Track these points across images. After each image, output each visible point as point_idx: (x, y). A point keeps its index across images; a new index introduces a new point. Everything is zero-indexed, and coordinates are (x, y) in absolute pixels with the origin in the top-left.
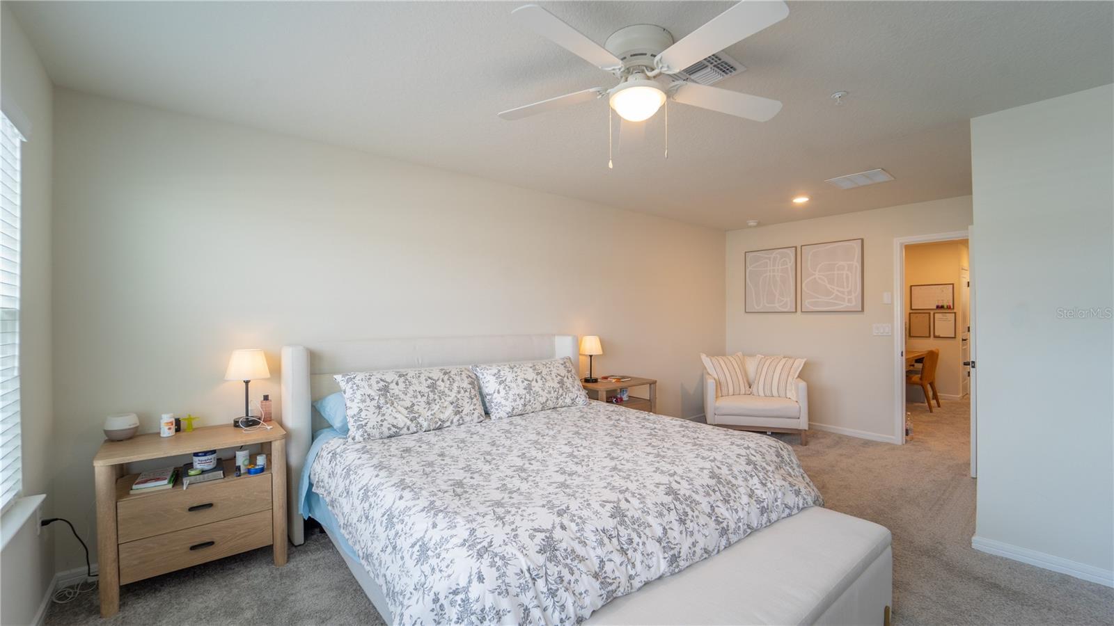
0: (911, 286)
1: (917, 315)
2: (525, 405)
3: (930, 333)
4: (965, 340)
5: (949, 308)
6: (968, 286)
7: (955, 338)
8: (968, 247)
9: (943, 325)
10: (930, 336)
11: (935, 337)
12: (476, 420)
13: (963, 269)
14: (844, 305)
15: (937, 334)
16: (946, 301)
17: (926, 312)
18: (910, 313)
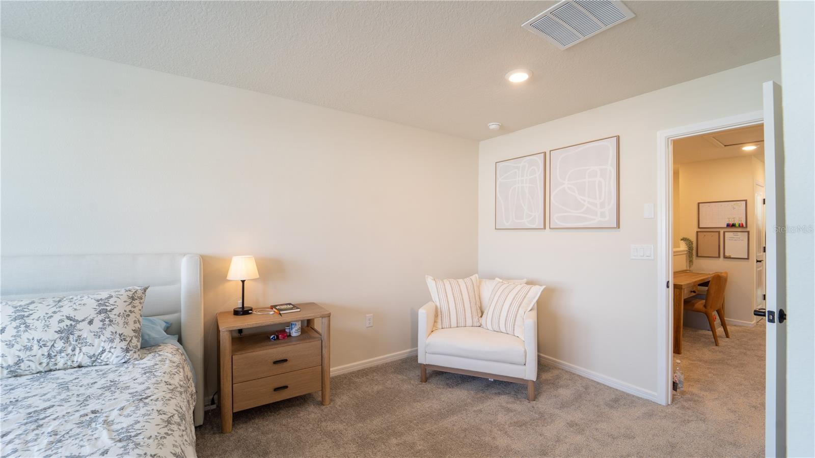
0: (699, 203)
1: (705, 233)
3: (720, 253)
4: (760, 261)
5: (741, 226)
6: (764, 203)
7: (748, 259)
8: (763, 162)
9: (735, 244)
10: (719, 257)
11: (725, 257)
13: (757, 185)
14: (595, 221)
15: (727, 254)
16: (739, 219)
17: (715, 231)
18: (697, 232)
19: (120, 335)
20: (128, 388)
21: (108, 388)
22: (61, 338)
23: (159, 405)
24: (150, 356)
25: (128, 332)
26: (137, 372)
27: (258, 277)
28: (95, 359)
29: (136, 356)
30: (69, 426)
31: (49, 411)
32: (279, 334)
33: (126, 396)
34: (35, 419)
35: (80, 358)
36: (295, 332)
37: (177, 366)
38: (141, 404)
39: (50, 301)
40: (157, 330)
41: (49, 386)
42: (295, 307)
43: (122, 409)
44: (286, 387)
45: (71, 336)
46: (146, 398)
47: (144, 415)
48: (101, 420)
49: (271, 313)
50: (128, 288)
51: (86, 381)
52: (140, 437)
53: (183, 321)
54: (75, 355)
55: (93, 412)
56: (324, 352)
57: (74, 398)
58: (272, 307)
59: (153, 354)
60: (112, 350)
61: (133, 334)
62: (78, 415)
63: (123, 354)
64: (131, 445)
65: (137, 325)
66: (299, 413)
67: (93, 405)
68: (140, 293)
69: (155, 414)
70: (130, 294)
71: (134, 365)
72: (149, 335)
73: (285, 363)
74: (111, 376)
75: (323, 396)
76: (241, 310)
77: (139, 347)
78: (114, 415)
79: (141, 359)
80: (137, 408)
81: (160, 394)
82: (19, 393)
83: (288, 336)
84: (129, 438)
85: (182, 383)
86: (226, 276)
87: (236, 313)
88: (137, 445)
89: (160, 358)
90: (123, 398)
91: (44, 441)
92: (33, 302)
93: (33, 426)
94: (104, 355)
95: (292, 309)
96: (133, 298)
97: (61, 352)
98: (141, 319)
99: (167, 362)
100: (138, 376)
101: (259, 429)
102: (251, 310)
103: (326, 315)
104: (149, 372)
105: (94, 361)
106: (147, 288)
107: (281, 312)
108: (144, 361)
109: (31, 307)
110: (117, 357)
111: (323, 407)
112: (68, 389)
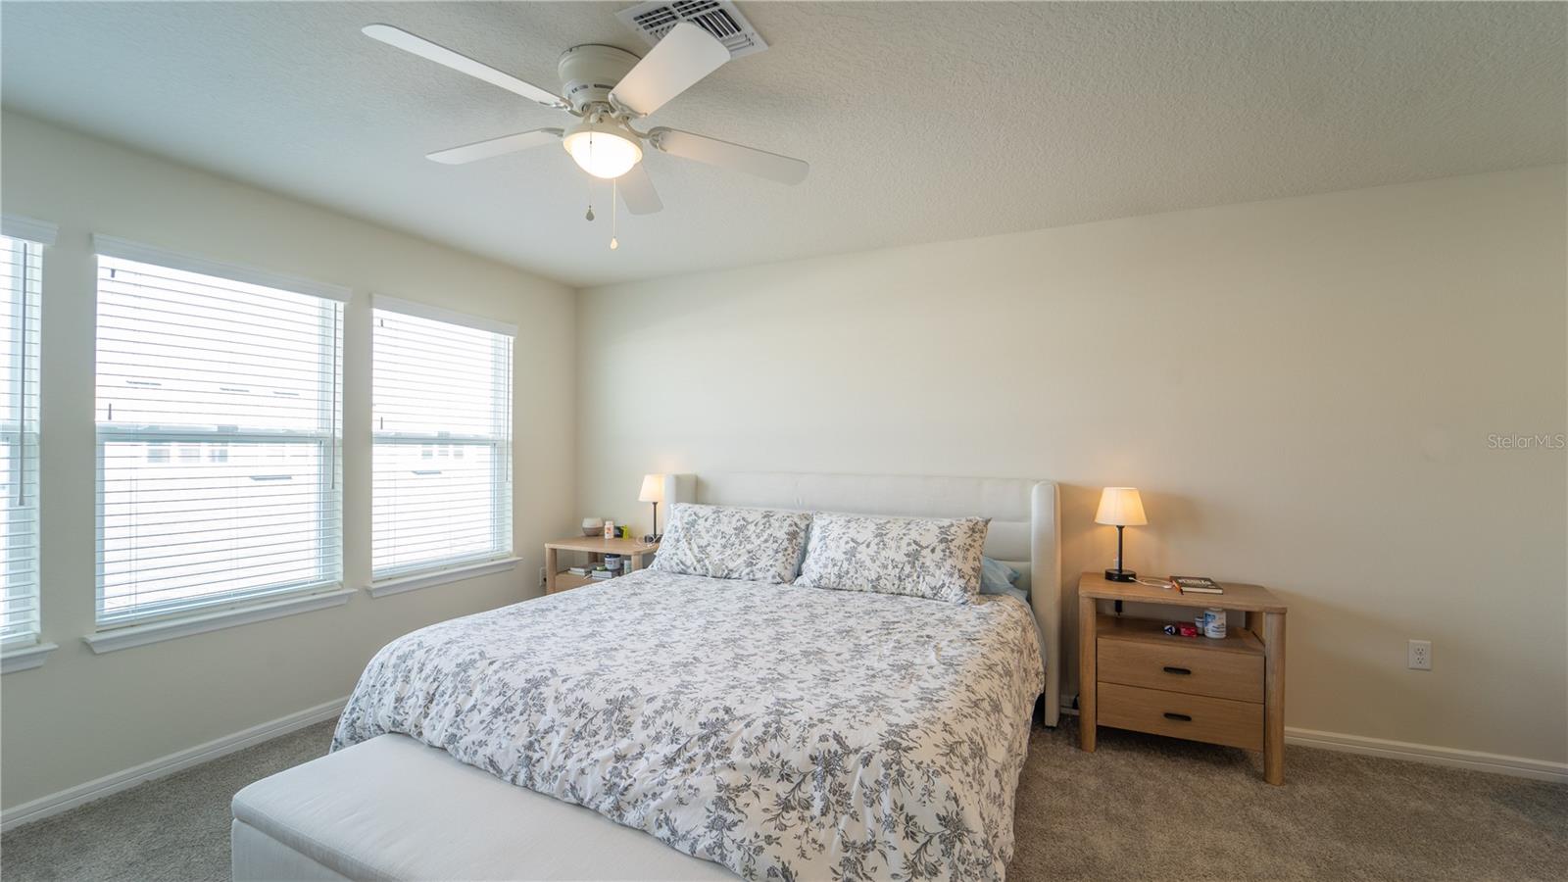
2: (840, 577)
12: (770, 580)
19: (959, 571)
20: (960, 626)
21: (943, 622)
22: (909, 562)
23: (985, 650)
24: (989, 603)
25: (967, 569)
26: (972, 615)
27: (1145, 522)
28: (936, 591)
29: (974, 599)
30: (909, 641)
31: (896, 626)
32: (1184, 626)
33: (957, 632)
34: (887, 627)
35: (923, 588)
36: (1214, 629)
37: (1016, 622)
38: (969, 643)
39: (901, 523)
40: (1000, 576)
41: (898, 606)
42: (1215, 585)
43: (951, 641)
44: (1188, 719)
45: (917, 562)
46: (974, 640)
47: (969, 653)
48: (932, 644)
49: (1166, 587)
50: (969, 518)
51: (927, 611)
52: (961, 668)
53: (1033, 573)
54: (919, 582)
55: (928, 636)
56: (1269, 679)
57: (914, 622)
58: (1173, 579)
59: (992, 602)
60: (951, 586)
61: (972, 573)
62: (916, 634)
63: (960, 593)
64: (952, 670)
65: (977, 563)
66: (1213, 775)
67: (928, 631)
68: (980, 526)
69: (979, 656)
70: (971, 524)
71: (971, 608)
72: (990, 580)
73: (1186, 676)
74: (948, 612)
75: (1267, 764)
76: (1117, 573)
77: (978, 590)
78: (943, 644)
79: (979, 604)
80: (964, 645)
81: (989, 641)
82: (877, 606)
83: (1198, 635)
84: (951, 665)
85: (1017, 642)
86: (1094, 517)
87: (1109, 576)
88: (957, 672)
89: (998, 608)
90: (955, 633)
91: (892, 644)
92: (889, 522)
93: (886, 632)
94: (943, 590)
95: (1207, 587)
96: (973, 530)
97: (908, 576)
98: (981, 557)
99: (1005, 613)
100: (972, 619)
101: (1135, 766)
102: (1134, 576)
103: (1276, 609)
104: (983, 617)
105: (935, 594)
106: (990, 520)
107: (1184, 589)
108: (982, 607)
109: (888, 526)
110: (956, 595)
111: (1263, 784)
112: (911, 613)
